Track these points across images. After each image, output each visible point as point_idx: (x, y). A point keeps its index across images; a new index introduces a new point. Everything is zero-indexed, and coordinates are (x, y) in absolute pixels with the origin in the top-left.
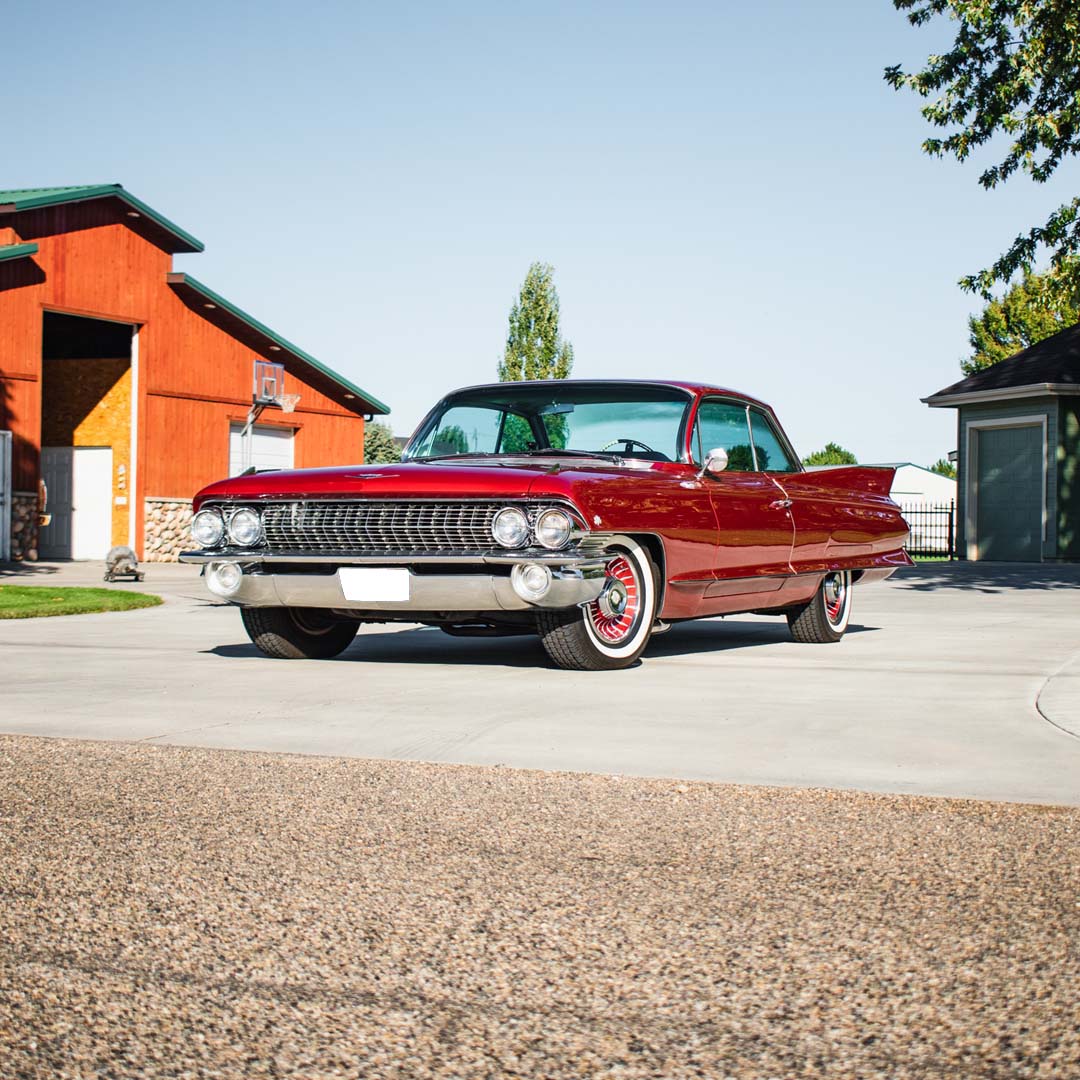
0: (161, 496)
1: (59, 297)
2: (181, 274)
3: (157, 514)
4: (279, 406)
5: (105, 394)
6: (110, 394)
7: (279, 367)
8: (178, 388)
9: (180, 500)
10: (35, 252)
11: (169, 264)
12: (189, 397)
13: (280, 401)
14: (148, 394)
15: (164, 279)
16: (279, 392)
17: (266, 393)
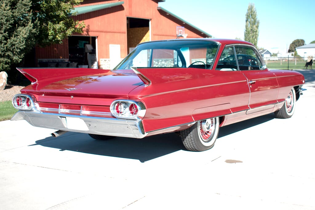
0: (157, 58)
1: (131, 13)
2: (160, 7)
3: (157, 63)
4: (183, 37)
5: (145, 35)
6: (146, 35)
7: (183, 28)
8: (160, 33)
9: (162, 59)
10: (123, 3)
11: (158, 5)
12: (163, 35)
13: (183, 35)
14: (154, 35)
15: (156, 8)
16: (183, 33)
17: (180, 33)
